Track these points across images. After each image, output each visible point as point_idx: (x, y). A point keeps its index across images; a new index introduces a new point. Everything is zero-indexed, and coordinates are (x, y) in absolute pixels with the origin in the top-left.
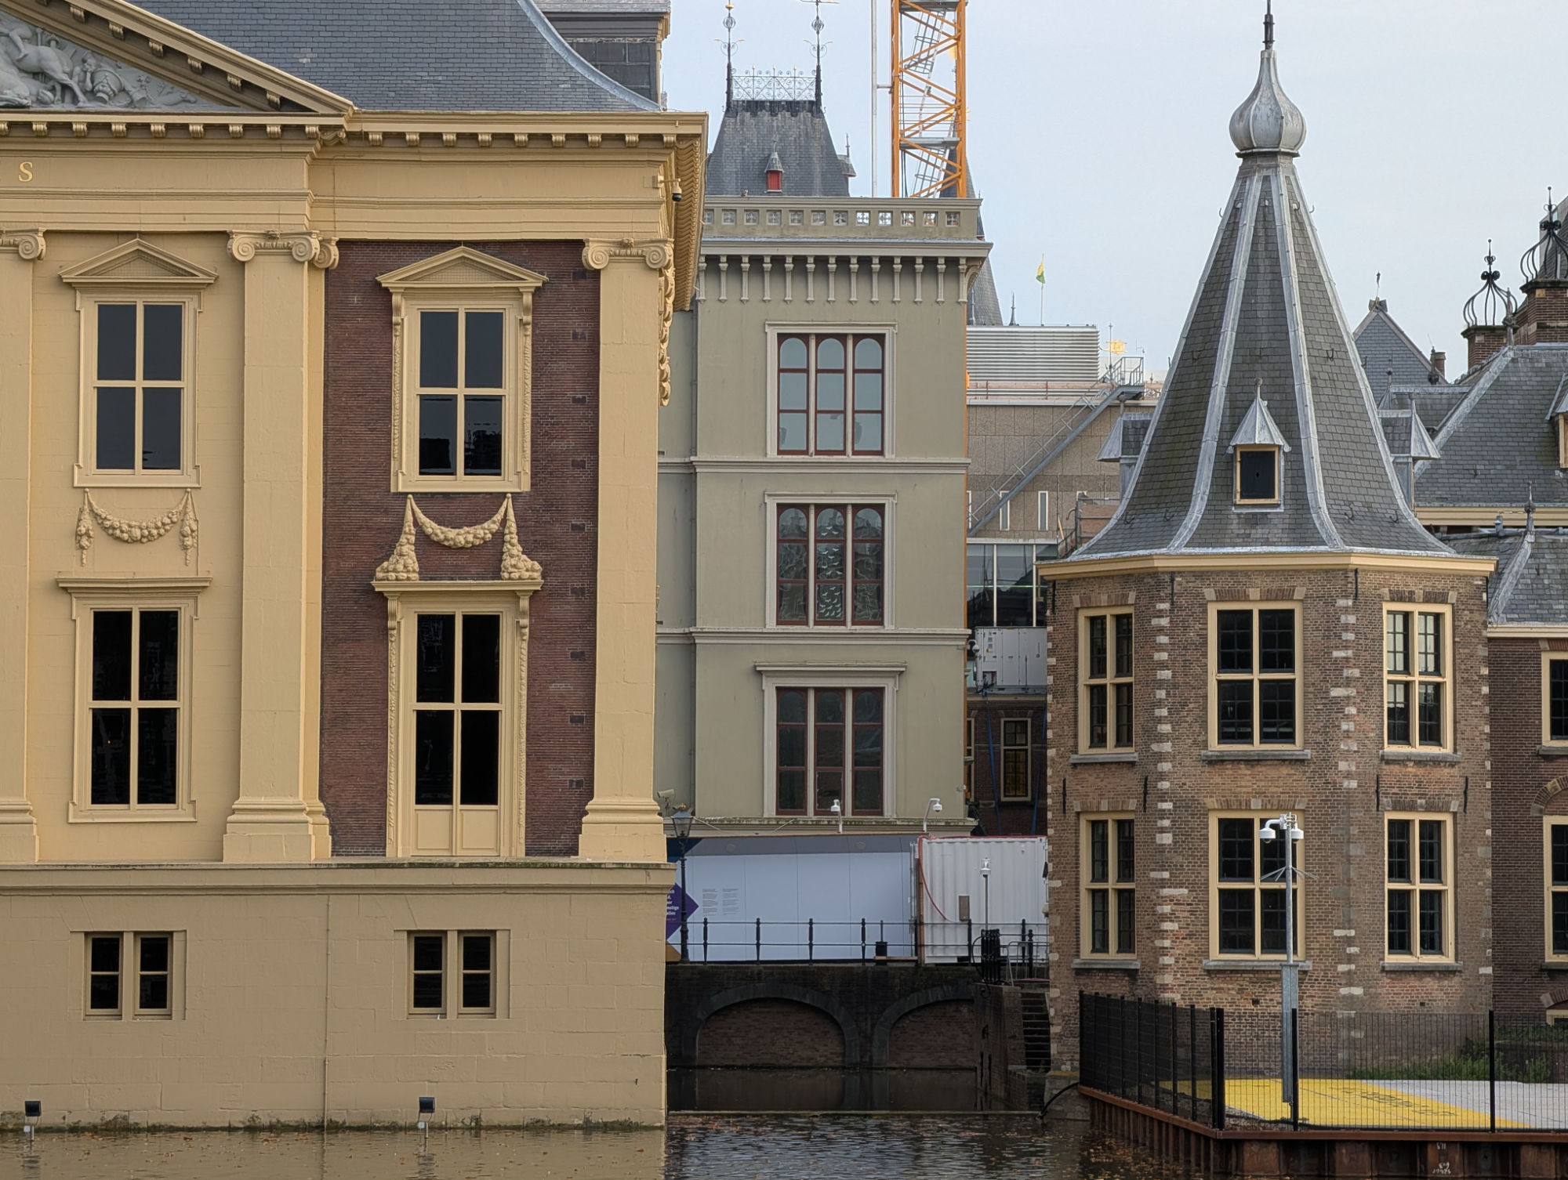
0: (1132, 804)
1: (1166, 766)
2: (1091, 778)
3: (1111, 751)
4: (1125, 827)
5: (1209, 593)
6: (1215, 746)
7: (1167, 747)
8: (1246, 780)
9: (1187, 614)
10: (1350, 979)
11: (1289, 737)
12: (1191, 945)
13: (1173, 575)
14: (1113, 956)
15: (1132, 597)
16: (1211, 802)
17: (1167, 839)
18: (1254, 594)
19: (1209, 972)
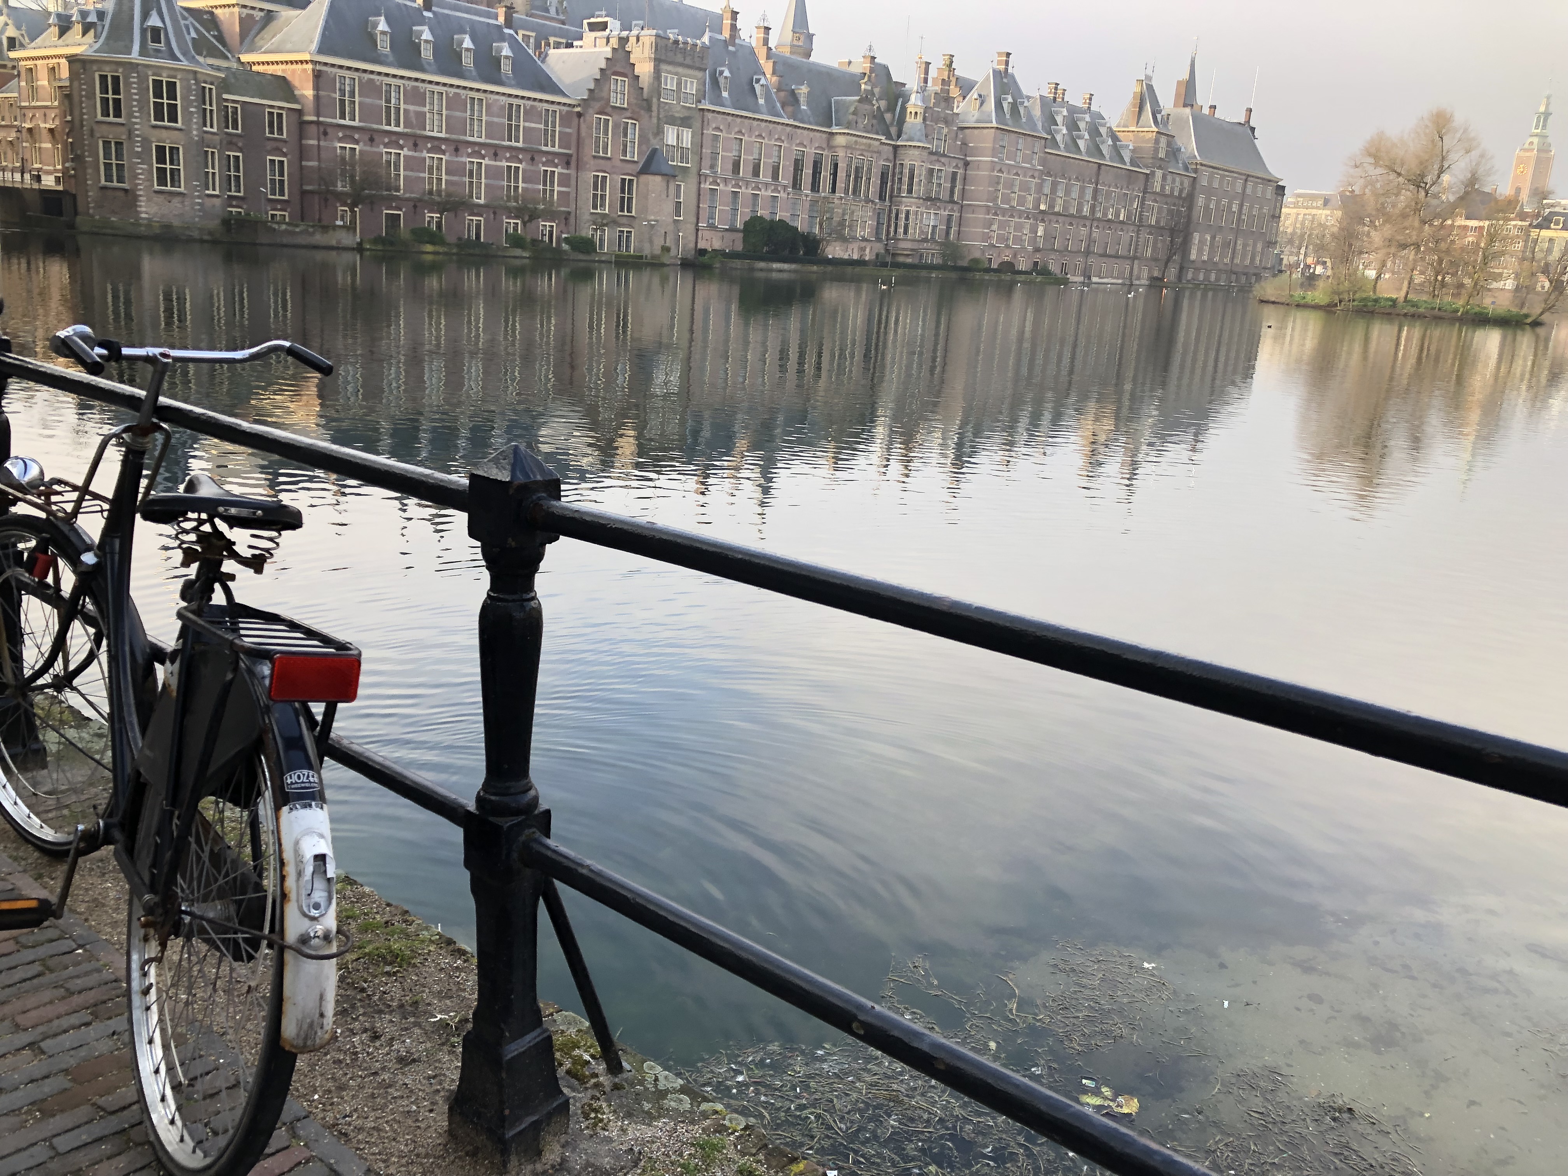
0: (124, 137)
1: (137, 126)
2: (104, 127)
3: (111, 119)
4: (119, 144)
5: (150, 73)
6: (154, 122)
7: (138, 120)
8: (164, 134)
9: (143, 79)
10: (199, 197)
11: (176, 122)
12: (147, 183)
13: (138, 65)
14: (115, 184)
15: (120, 70)
16: (153, 139)
17: (139, 149)
18: (164, 75)
19: (156, 192)
